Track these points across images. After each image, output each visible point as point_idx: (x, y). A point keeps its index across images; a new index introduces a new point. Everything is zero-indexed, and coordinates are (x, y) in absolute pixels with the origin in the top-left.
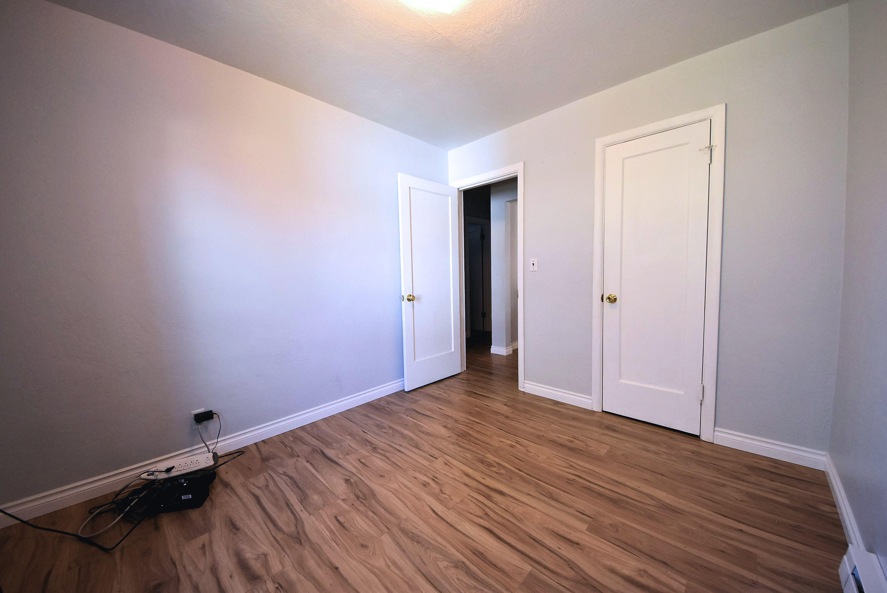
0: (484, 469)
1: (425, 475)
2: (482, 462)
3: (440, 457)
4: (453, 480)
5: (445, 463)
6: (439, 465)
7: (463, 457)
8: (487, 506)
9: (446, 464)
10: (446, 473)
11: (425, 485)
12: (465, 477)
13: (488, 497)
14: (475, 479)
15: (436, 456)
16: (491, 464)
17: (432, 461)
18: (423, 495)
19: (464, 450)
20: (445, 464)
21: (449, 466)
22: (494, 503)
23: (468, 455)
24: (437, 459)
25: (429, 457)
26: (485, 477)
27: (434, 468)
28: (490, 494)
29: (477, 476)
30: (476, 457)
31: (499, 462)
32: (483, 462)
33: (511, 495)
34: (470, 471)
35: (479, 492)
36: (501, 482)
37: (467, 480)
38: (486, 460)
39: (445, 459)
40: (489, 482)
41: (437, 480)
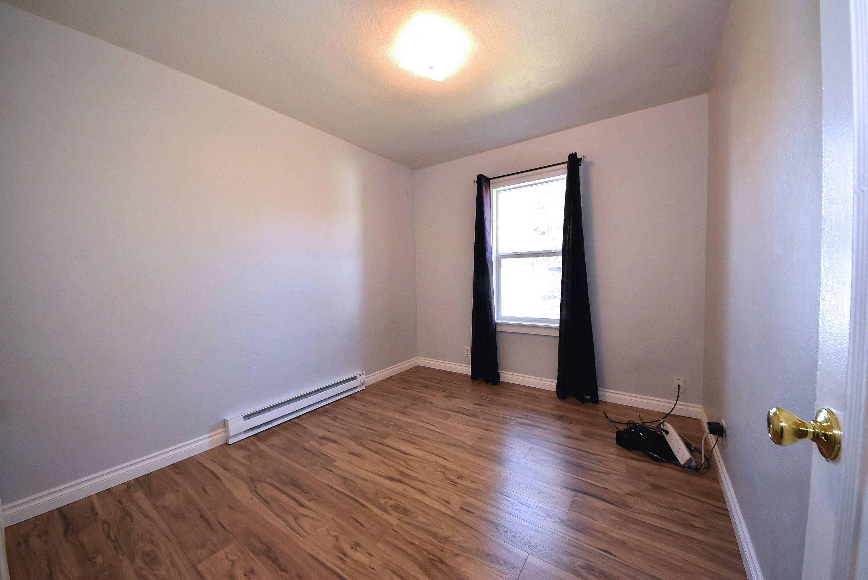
0: (404, 502)
1: (465, 486)
2: (405, 512)
3: (458, 511)
4: (436, 485)
5: (449, 504)
6: (456, 501)
7: (428, 514)
8: (405, 467)
9: (447, 502)
10: (445, 491)
11: (461, 477)
12: (425, 490)
13: (402, 473)
14: (414, 488)
15: (463, 513)
16: (394, 509)
17: (466, 503)
18: (459, 469)
19: (428, 527)
20: (449, 502)
21: (443, 500)
22: (398, 470)
23: (423, 520)
24: (460, 508)
25: (471, 510)
26: (403, 491)
27: (459, 495)
28: (401, 477)
29: (411, 493)
30: (413, 518)
31: (384, 514)
32: (403, 510)
33: (382, 478)
34: (418, 496)
35: (410, 477)
36: (387, 489)
37: (422, 486)
38: (399, 515)
39: (450, 509)
40: (399, 487)
41: (451, 483)
